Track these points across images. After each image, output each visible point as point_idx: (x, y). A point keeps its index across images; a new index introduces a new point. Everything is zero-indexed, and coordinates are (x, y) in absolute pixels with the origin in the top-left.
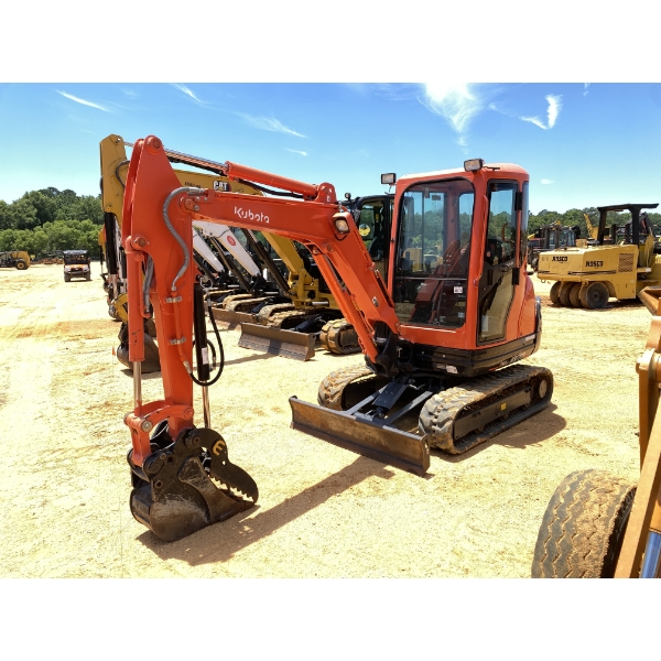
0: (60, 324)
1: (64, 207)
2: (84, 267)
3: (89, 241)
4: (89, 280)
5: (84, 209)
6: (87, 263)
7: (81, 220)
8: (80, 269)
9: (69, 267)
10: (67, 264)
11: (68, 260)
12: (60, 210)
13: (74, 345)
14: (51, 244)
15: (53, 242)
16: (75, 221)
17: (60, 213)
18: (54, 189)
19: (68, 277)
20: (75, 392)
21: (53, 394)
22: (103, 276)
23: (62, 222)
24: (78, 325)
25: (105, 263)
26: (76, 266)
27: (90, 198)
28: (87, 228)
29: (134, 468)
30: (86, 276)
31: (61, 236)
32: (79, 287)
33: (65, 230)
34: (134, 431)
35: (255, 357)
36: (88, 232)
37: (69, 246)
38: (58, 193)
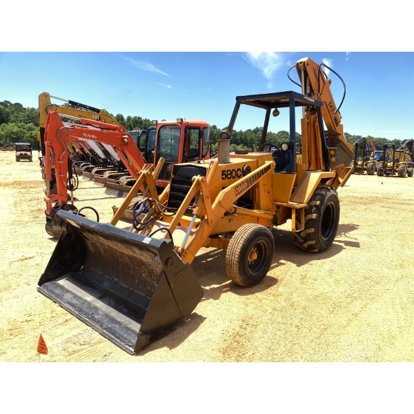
0: (15, 182)
1: (15, 114)
2: (29, 153)
3: (31, 137)
4: (31, 161)
5: (28, 116)
6: (30, 151)
7: (26, 123)
8: (26, 154)
9: (19, 153)
10: (17, 151)
11: (18, 149)
12: (12, 116)
13: (23, 191)
14: (6, 138)
15: (7, 136)
16: (22, 124)
17: (12, 118)
18: (8, 102)
19: (18, 158)
20: (25, 206)
21: (15, 206)
22: (40, 158)
23: (14, 124)
24: (25, 183)
25: (41, 152)
26: (23, 153)
27: (33, 109)
28: (30, 129)
29: (47, 215)
30: (30, 158)
31: (13, 133)
32: (24, 165)
33: (16, 129)
34: (47, 203)
35: (110, 198)
36: (31, 132)
37: (18, 140)
38: (11, 104)
